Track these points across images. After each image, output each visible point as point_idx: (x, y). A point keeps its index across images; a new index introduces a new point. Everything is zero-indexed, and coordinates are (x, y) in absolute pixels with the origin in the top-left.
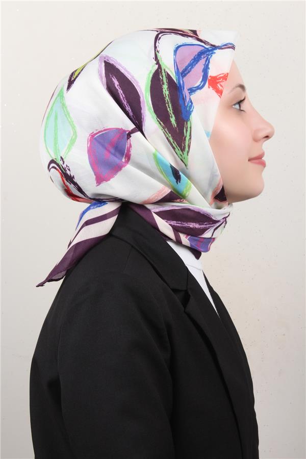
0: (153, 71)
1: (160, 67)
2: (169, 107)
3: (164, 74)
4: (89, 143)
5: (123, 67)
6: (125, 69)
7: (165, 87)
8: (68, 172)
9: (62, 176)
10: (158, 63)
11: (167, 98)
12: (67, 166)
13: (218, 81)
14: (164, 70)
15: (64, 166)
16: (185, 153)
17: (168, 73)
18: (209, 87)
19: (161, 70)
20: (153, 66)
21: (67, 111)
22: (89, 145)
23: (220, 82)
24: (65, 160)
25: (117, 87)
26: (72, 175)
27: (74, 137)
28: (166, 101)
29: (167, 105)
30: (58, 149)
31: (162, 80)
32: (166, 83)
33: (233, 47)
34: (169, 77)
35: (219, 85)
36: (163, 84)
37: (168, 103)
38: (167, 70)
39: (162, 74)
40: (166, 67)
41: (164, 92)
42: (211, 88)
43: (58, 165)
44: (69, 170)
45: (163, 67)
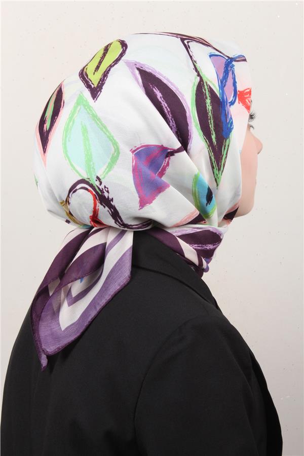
0: (197, 84)
1: (201, 80)
2: (211, 124)
3: (206, 87)
4: (134, 162)
5: (164, 77)
6: (167, 80)
7: (208, 101)
8: (106, 194)
9: (95, 198)
10: (199, 75)
11: (210, 114)
12: (105, 187)
13: (245, 96)
14: (206, 83)
15: (102, 187)
16: (221, 172)
17: (210, 87)
18: (239, 103)
19: (203, 83)
20: (196, 78)
21: (102, 124)
22: (134, 164)
23: (248, 97)
24: (102, 180)
25: (160, 100)
26: (110, 197)
27: (116, 154)
28: (209, 118)
29: (209, 121)
30: (93, 168)
31: (205, 94)
32: (209, 98)
33: (245, 60)
34: (211, 91)
35: (247, 101)
36: (206, 98)
37: (210, 119)
38: (209, 83)
39: (204, 87)
40: (208, 80)
41: (208, 107)
42: (241, 104)
43: (91, 186)
44: (108, 192)
45: (205, 79)
